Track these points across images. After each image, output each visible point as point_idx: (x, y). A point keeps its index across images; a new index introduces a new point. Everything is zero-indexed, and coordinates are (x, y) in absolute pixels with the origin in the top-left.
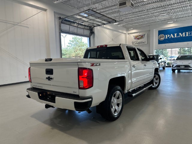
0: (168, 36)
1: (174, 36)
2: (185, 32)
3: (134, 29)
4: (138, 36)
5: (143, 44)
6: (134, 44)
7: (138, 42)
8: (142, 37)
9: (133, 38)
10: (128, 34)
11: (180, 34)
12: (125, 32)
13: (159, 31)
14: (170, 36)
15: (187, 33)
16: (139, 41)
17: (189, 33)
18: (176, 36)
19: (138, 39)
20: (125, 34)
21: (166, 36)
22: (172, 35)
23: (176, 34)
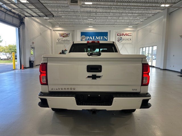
0: (88, 38)
1: (93, 38)
2: (100, 36)
3: (60, 27)
4: (64, 34)
5: (68, 42)
6: (59, 41)
7: (63, 40)
8: (67, 35)
9: (58, 35)
10: (54, 30)
11: (97, 37)
12: (51, 28)
13: (81, 32)
14: (90, 37)
15: (101, 37)
16: (64, 38)
17: (102, 37)
18: (94, 39)
19: (64, 37)
20: (51, 30)
21: (87, 37)
22: (91, 37)
23: (94, 37)
